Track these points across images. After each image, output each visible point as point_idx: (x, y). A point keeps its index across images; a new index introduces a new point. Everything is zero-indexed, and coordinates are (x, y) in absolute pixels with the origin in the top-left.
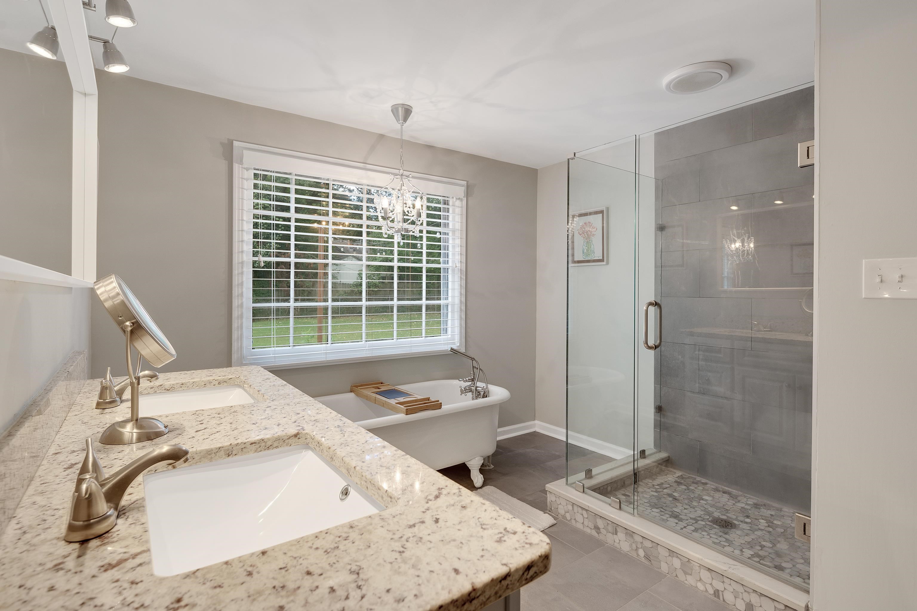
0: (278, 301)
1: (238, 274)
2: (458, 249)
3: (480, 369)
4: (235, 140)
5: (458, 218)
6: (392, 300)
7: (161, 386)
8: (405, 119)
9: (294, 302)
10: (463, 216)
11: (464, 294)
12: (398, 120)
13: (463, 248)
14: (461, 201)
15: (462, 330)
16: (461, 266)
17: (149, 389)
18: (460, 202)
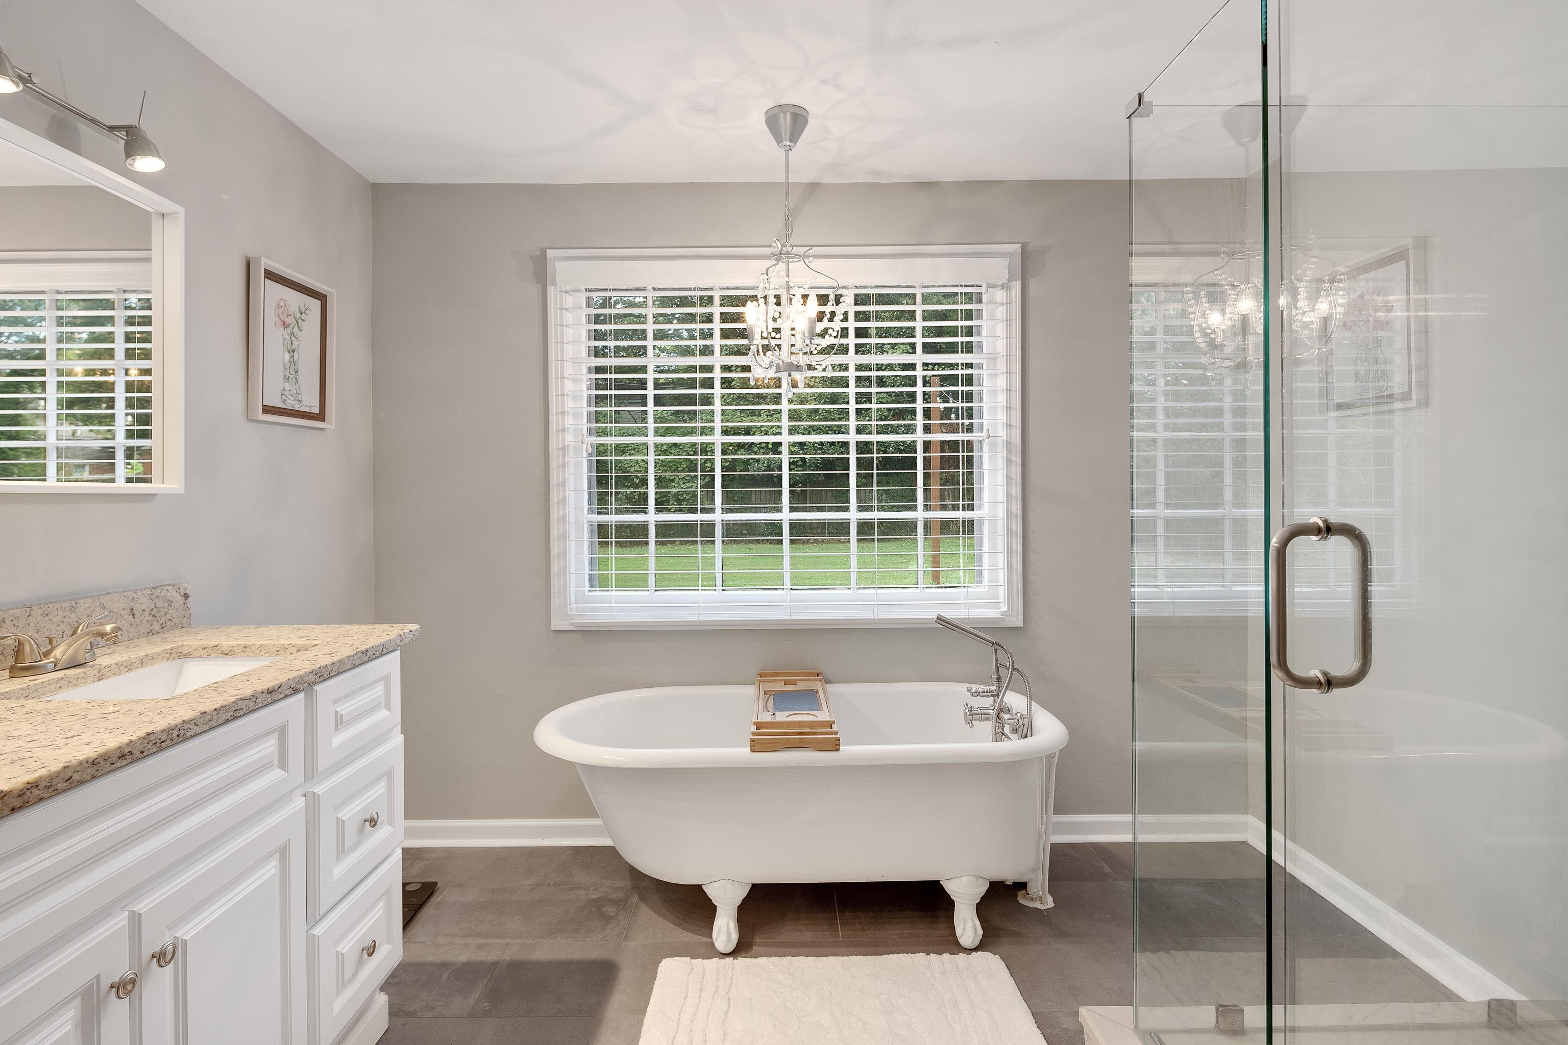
0: (619, 512)
1: (558, 467)
2: (1002, 399)
3: (1014, 669)
4: (550, 248)
5: (1001, 330)
6: (847, 509)
7: (216, 646)
8: (794, 137)
9: (656, 514)
10: (1014, 322)
11: (1019, 496)
12: (779, 141)
13: (1013, 394)
14: (1007, 291)
15: (1015, 577)
16: (1009, 435)
17: (201, 650)
18: (1005, 293)
